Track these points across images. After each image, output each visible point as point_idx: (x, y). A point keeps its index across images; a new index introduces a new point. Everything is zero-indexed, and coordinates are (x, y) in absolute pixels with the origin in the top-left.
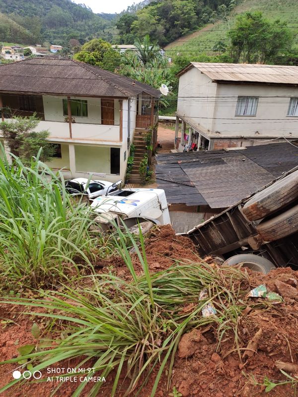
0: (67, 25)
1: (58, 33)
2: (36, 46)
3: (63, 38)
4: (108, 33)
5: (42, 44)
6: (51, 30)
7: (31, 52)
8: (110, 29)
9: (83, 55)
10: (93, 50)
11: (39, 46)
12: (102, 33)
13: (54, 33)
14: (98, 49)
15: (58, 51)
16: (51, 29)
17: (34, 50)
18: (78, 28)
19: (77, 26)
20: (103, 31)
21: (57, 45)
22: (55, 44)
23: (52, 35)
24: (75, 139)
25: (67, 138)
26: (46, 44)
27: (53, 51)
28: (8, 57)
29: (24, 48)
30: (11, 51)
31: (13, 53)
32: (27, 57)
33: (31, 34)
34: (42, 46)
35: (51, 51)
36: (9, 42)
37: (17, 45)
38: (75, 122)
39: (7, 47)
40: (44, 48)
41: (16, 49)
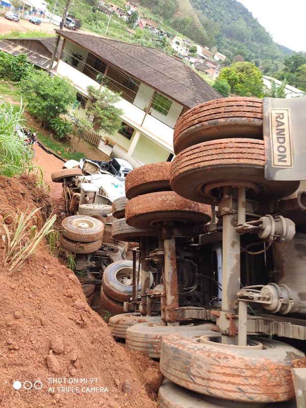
0: (242, 41)
1: (231, 44)
2: (204, 47)
3: (233, 51)
4: (276, 64)
5: (210, 48)
6: (227, 40)
7: (196, 51)
8: (280, 62)
9: (230, 71)
10: (242, 71)
11: (207, 48)
12: (271, 62)
13: (228, 43)
14: (247, 72)
15: (220, 60)
16: (227, 38)
17: (200, 50)
18: (252, 48)
19: (251, 46)
20: (272, 61)
21: (223, 54)
22: (221, 53)
23: (225, 43)
24: (143, 128)
25: (137, 124)
26: (215, 49)
27: (217, 58)
28: (174, 46)
29: (193, 44)
30: (180, 43)
31: (181, 45)
32: (191, 54)
33: (206, 36)
34: (209, 50)
35: (214, 57)
36: (184, 34)
37: (189, 40)
38: (150, 114)
39: (179, 38)
40: (210, 52)
41: (186, 43)
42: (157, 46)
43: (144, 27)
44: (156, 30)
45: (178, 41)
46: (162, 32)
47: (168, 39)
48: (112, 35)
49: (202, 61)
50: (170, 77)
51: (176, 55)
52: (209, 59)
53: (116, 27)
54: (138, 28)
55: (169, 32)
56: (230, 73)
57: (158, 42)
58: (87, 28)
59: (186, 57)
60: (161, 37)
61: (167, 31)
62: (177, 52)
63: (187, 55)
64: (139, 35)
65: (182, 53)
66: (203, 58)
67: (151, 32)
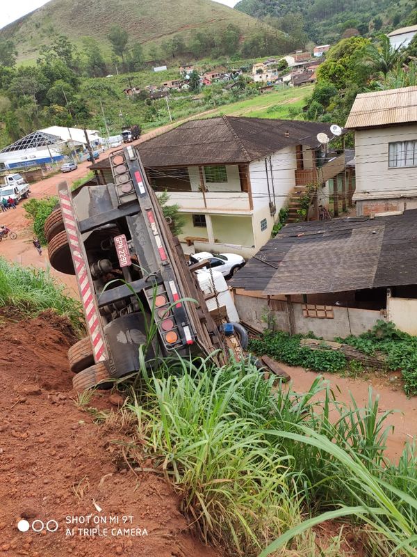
1: (330, 24)
2: (295, 53)
5: (303, 48)
6: (321, 23)
7: (287, 64)
9: (327, 66)
10: (342, 55)
11: (299, 52)
13: (325, 25)
14: (349, 53)
15: (324, 53)
16: (321, 21)
17: (290, 60)
21: (324, 45)
22: (321, 44)
23: (321, 29)
24: (209, 209)
25: (202, 209)
26: (310, 45)
27: (318, 54)
28: (257, 78)
29: (279, 60)
30: (263, 68)
31: (265, 71)
32: (281, 72)
33: (291, 38)
34: (304, 51)
35: (315, 55)
36: (262, 56)
37: (271, 58)
38: (207, 191)
39: (259, 64)
40: (306, 53)
41: (269, 64)
42: (235, 92)
43: (211, 82)
44: (226, 75)
45: (259, 68)
46: (234, 73)
47: (245, 75)
48: (179, 117)
49: (300, 71)
50: (209, 141)
51: (264, 86)
52: (309, 62)
53: (181, 104)
54: (205, 88)
55: (243, 67)
56: (328, 68)
57: (234, 88)
58: (149, 127)
59: (277, 79)
60: (236, 78)
61: (241, 67)
62: (263, 83)
63: (277, 77)
64: (209, 95)
65: (269, 79)
66: (300, 66)
67: (223, 81)
